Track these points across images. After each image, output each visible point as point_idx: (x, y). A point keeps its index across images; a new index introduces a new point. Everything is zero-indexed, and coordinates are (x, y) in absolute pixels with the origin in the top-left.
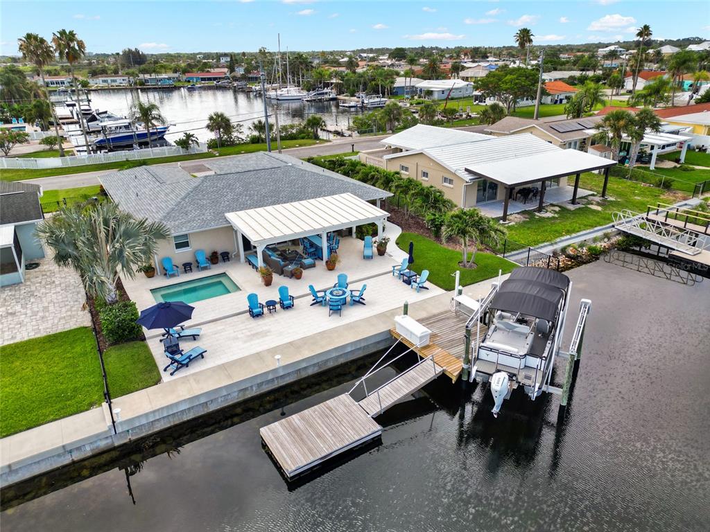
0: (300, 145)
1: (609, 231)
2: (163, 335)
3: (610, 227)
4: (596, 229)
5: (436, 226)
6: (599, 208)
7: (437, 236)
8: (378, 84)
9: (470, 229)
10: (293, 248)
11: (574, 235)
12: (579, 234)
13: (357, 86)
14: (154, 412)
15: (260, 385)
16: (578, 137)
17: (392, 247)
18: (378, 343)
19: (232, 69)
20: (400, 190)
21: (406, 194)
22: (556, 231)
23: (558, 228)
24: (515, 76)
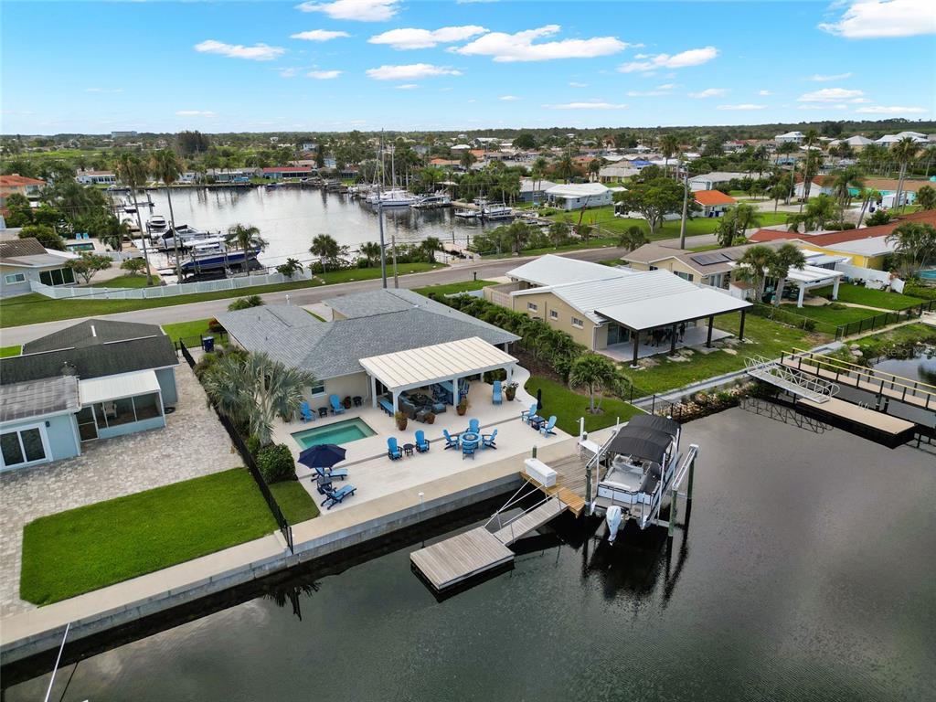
0: (415, 271)
1: (741, 377)
2: (314, 475)
3: (742, 373)
4: (728, 374)
5: (564, 371)
6: (734, 352)
7: (566, 380)
8: (500, 189)
9: (594, 377)
10: (423, 392)
11: (705, 381)
12: (709, 380)
13: (476, 190)
14: (320, 538)
15: (405, 519)
16: (721, 270)
17: (520, 393)
18: (510, 484)
19: (321, 164)
20: (528, 333)
21: (535, 337)
22: (686, 377)
23: (689, 374)
24: (660, 190)
